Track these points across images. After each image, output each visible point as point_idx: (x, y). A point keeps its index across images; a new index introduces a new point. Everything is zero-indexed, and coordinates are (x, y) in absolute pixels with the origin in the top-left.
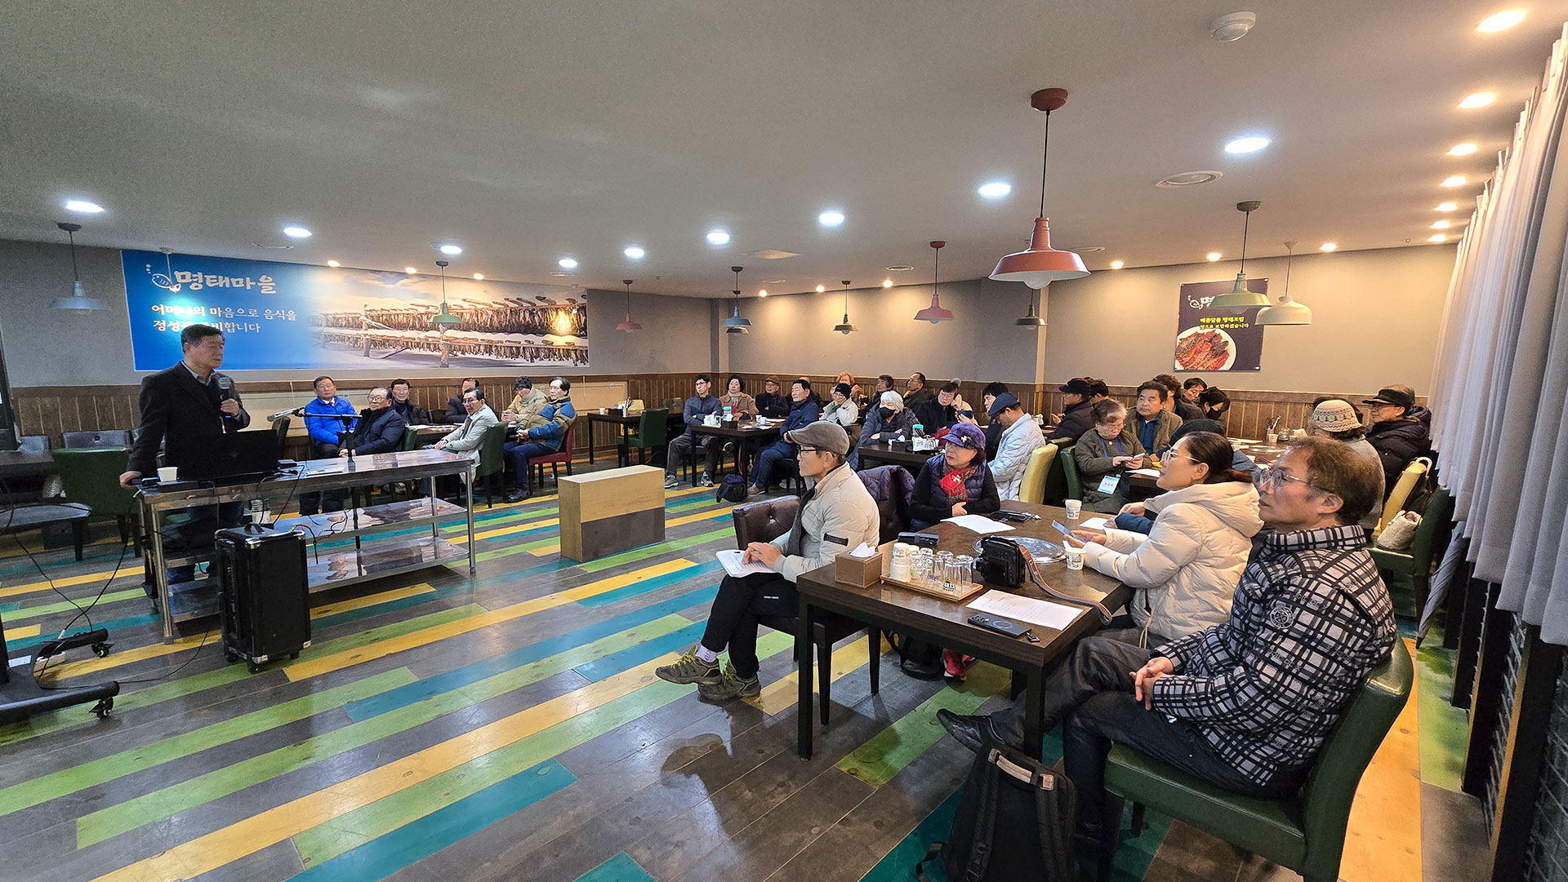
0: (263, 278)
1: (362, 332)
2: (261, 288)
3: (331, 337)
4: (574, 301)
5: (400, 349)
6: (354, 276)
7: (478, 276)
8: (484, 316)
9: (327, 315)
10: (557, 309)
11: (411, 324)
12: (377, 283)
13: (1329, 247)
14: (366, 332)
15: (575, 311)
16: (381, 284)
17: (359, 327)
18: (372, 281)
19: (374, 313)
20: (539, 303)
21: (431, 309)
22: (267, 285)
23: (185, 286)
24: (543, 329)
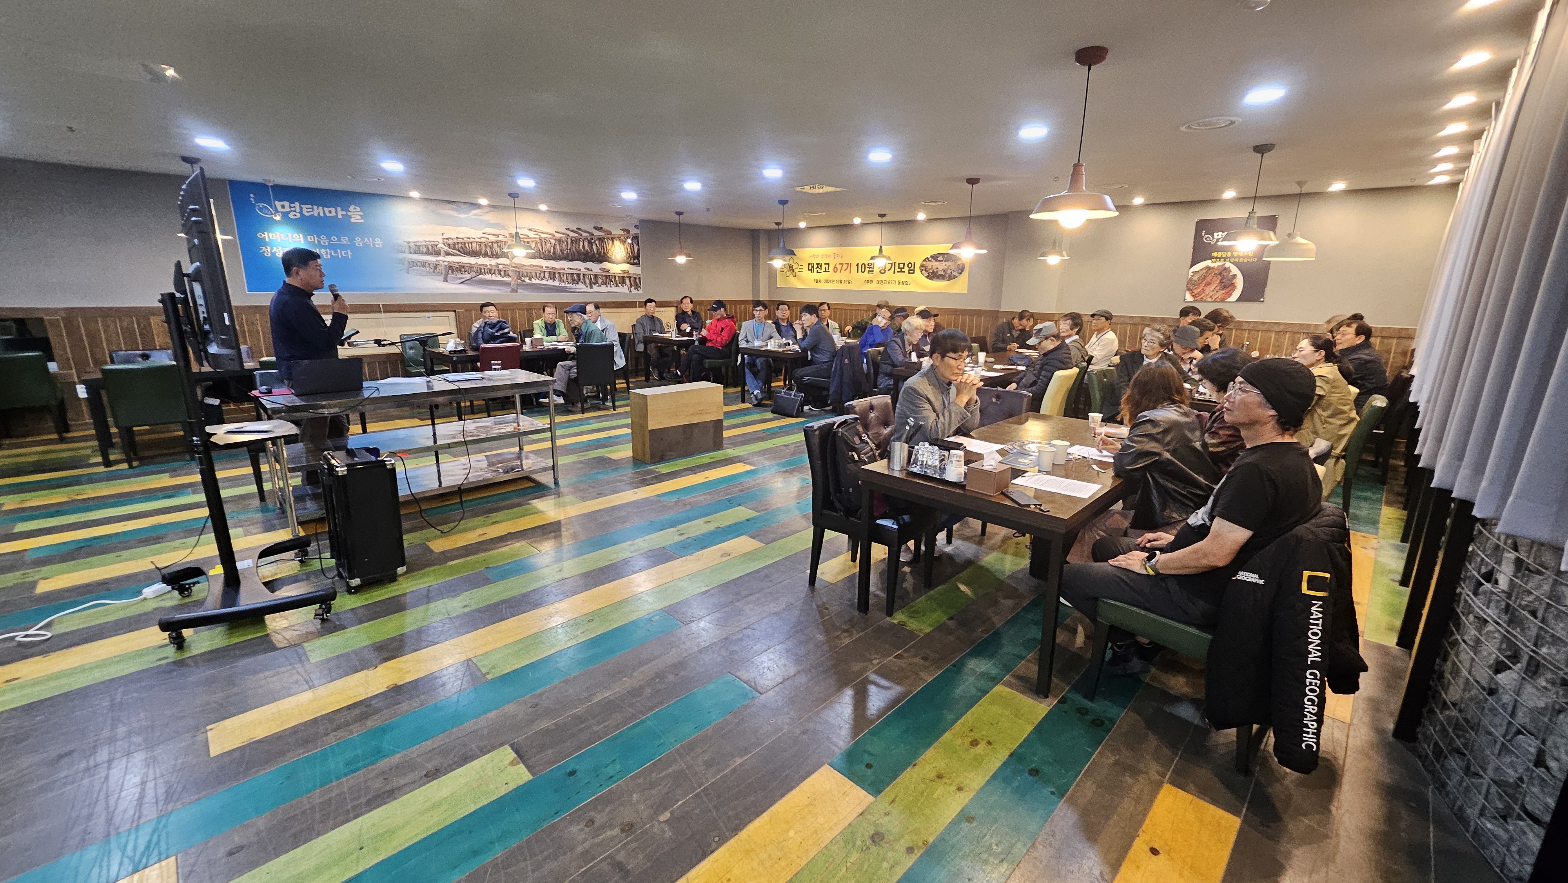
0: (352, 208)
1: (440, 258)
2: (350, 217)
3: (413, 264)
4: (628, 232)
5: (473, 274)
6: (432, 206)
7: (543, 207)
8: (548, 245)
9: (409, 243)
10: (613, 239)
11: (483, 252)
12: (451, 212)
13: (1338, 186)
14: (444, 259)
15: (629, 241)
16: (455, 214)
17: (438, 253)
18: (449, 211)
19: (450, 242)
20: (597, 233)
21: (501, 238)
22: (356, 215)
23: (285, 215)
24: (602, 257)
